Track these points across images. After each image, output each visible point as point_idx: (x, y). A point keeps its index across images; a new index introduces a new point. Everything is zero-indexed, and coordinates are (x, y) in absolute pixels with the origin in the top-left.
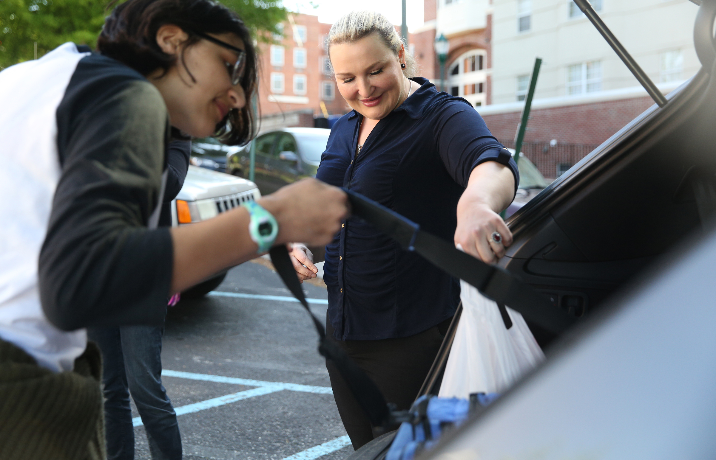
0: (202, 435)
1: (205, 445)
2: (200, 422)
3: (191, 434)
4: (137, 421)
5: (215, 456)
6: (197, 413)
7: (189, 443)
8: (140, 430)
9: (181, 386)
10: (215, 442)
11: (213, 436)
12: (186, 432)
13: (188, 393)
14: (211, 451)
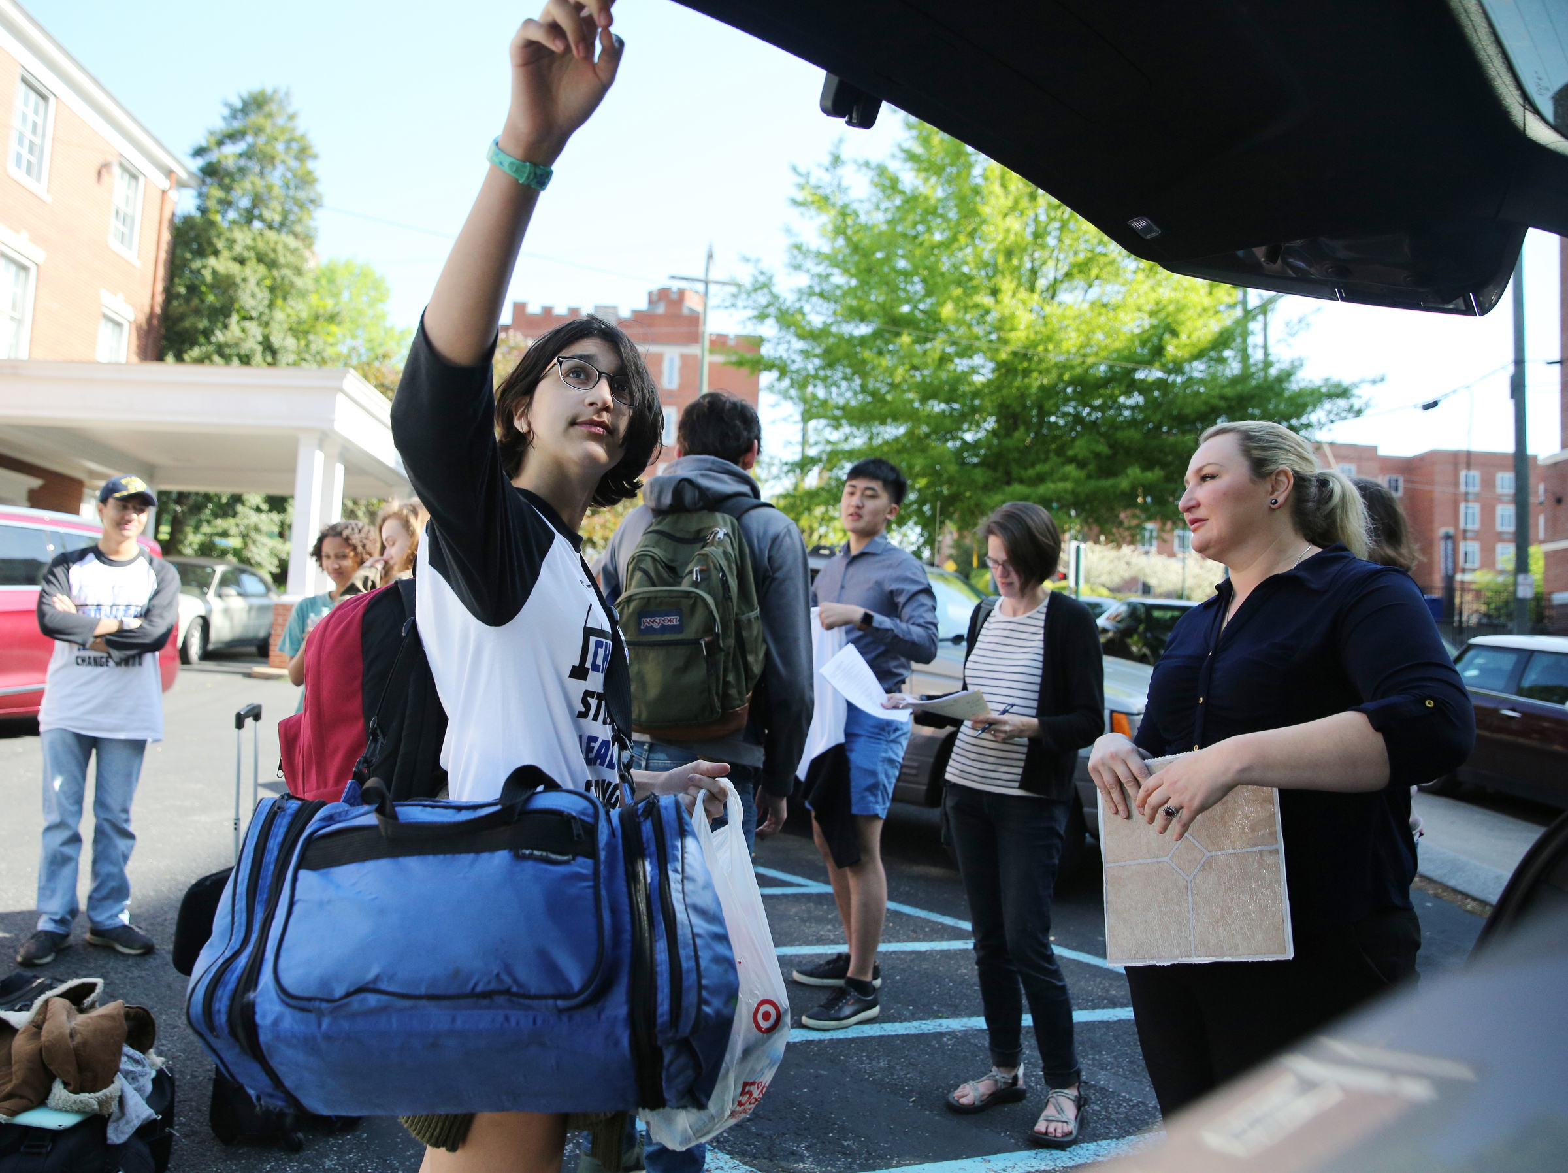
0: (1115, 1057)
1: (1116, 1073)
2: (1116, 1037)
3: (1100, 1052)
4: (1027, 1020)
5: (1129, 1093)
6: (1115, 1022)
7: (1093, 1065)
8: (1027, 1033)
9: (1098, 980)
10: (1134, 1072)
11: (1130, 1062)
12: (1092, 1048)
13: (1108, 991)
14: (1124, 1084)
